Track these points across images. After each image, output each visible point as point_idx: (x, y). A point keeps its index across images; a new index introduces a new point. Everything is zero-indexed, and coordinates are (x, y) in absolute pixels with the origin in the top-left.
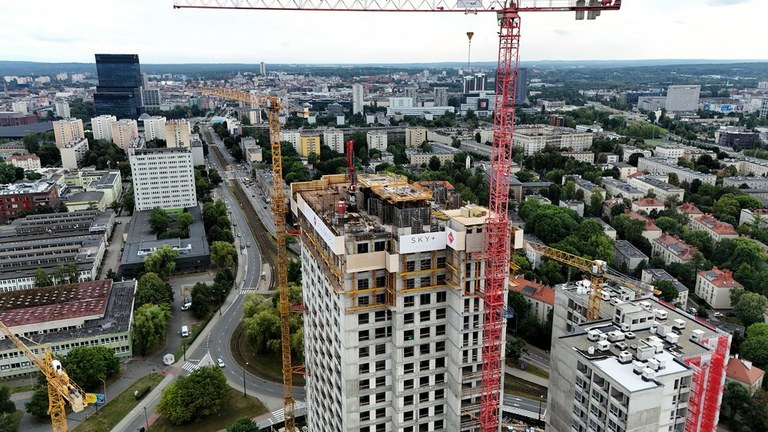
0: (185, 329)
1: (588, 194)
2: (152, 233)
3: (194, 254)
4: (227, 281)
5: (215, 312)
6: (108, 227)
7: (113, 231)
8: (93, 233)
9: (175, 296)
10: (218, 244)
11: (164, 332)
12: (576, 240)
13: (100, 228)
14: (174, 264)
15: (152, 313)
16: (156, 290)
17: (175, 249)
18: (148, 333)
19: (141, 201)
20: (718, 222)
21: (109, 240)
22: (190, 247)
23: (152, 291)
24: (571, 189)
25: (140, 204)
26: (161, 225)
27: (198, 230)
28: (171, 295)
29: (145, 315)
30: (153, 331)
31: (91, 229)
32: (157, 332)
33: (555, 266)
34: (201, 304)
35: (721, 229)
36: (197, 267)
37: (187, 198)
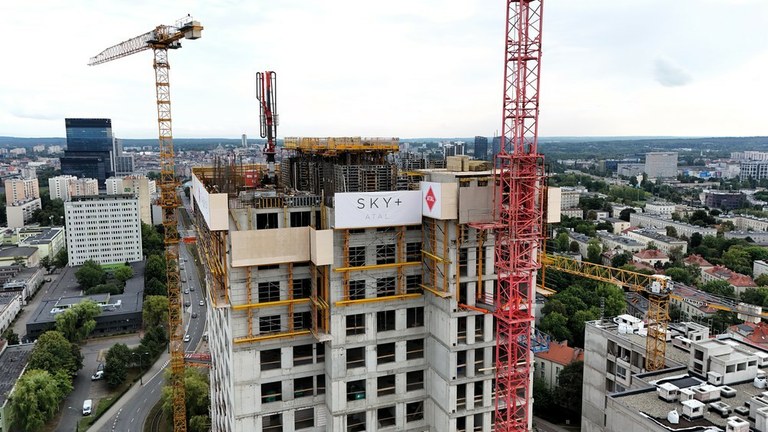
0: (88, 404)
1: (584, 247)
2: (79, 289)
3: (124, 311)
4: (158, 343)
5: (135, 381)
6: (31, 283)
7: (38, 289)
8: (9, 290)
9: (84, 362)
10: (153, 298)
11: (53, 409)
12: (580, 289)
13: (18, 284)
14: (93, 322)
15: (37, 382)
16: (55, 353)
17: (100, 305)
18: (28, 409)
19: (75, 255)
20: (734, 273)
21: (29, 299)
22: (119, 302)
23: (47, 354)
24: (564, 241)
25: (74, 260)
26: (91, 279)
27: (136, 285)
28: (79, 363)
29: (27, 385)
30: (34, 406)
31: (7, 286)
32: (41, 408)
33: (559, 319)
34: (115, 371)
35: (738, 281)
36: (125, 328)
37: (131, 251)
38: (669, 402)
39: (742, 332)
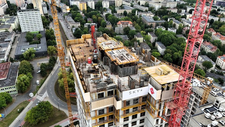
0: (38, 82)
1: (178, 26)
2: (27, 42)
3: (42, 50)
4: (53, 61)
5: (49, 74)
6: (12, 39)
7: (14, 40)
8: (6, 41)
10: (50, 47)
11: (29, 85)
13: (9, 40)
14: (34, 55)
15: (23, 79)
16: (26, 68)
17: (35, 49)
18: (22, 86)
20: (222, 36)
21: (13, 44)
22: (40, 48)
23: (24, 68)
25: (23, 30)
26: (31, 39)
27: (44, 40)
28: (33, 69)
29: (21, 80)
30: (24, 85)
31: (6, 40)
32: (26, 85)
34: (43, 72)
36: (43, 55)
37: (40, 27)
38: (208, 118)
39: (222, 58)
